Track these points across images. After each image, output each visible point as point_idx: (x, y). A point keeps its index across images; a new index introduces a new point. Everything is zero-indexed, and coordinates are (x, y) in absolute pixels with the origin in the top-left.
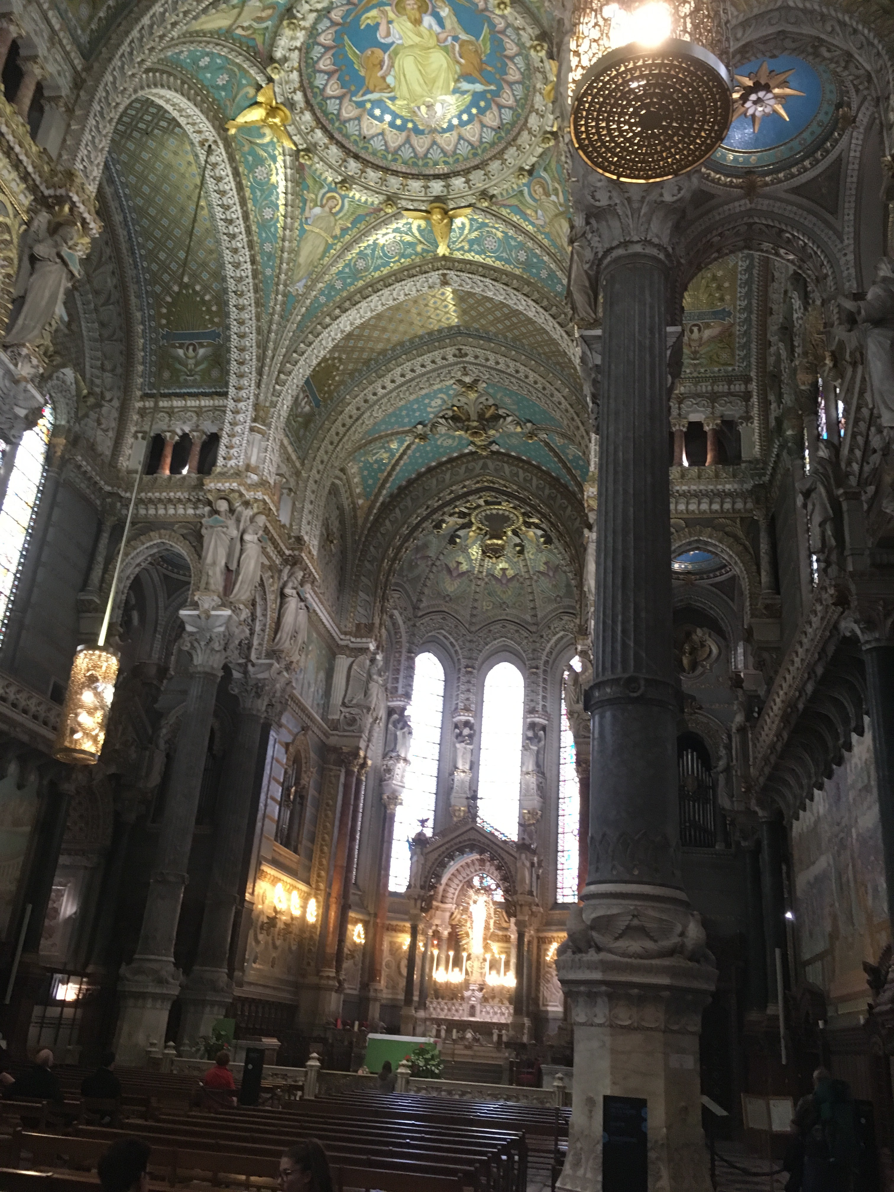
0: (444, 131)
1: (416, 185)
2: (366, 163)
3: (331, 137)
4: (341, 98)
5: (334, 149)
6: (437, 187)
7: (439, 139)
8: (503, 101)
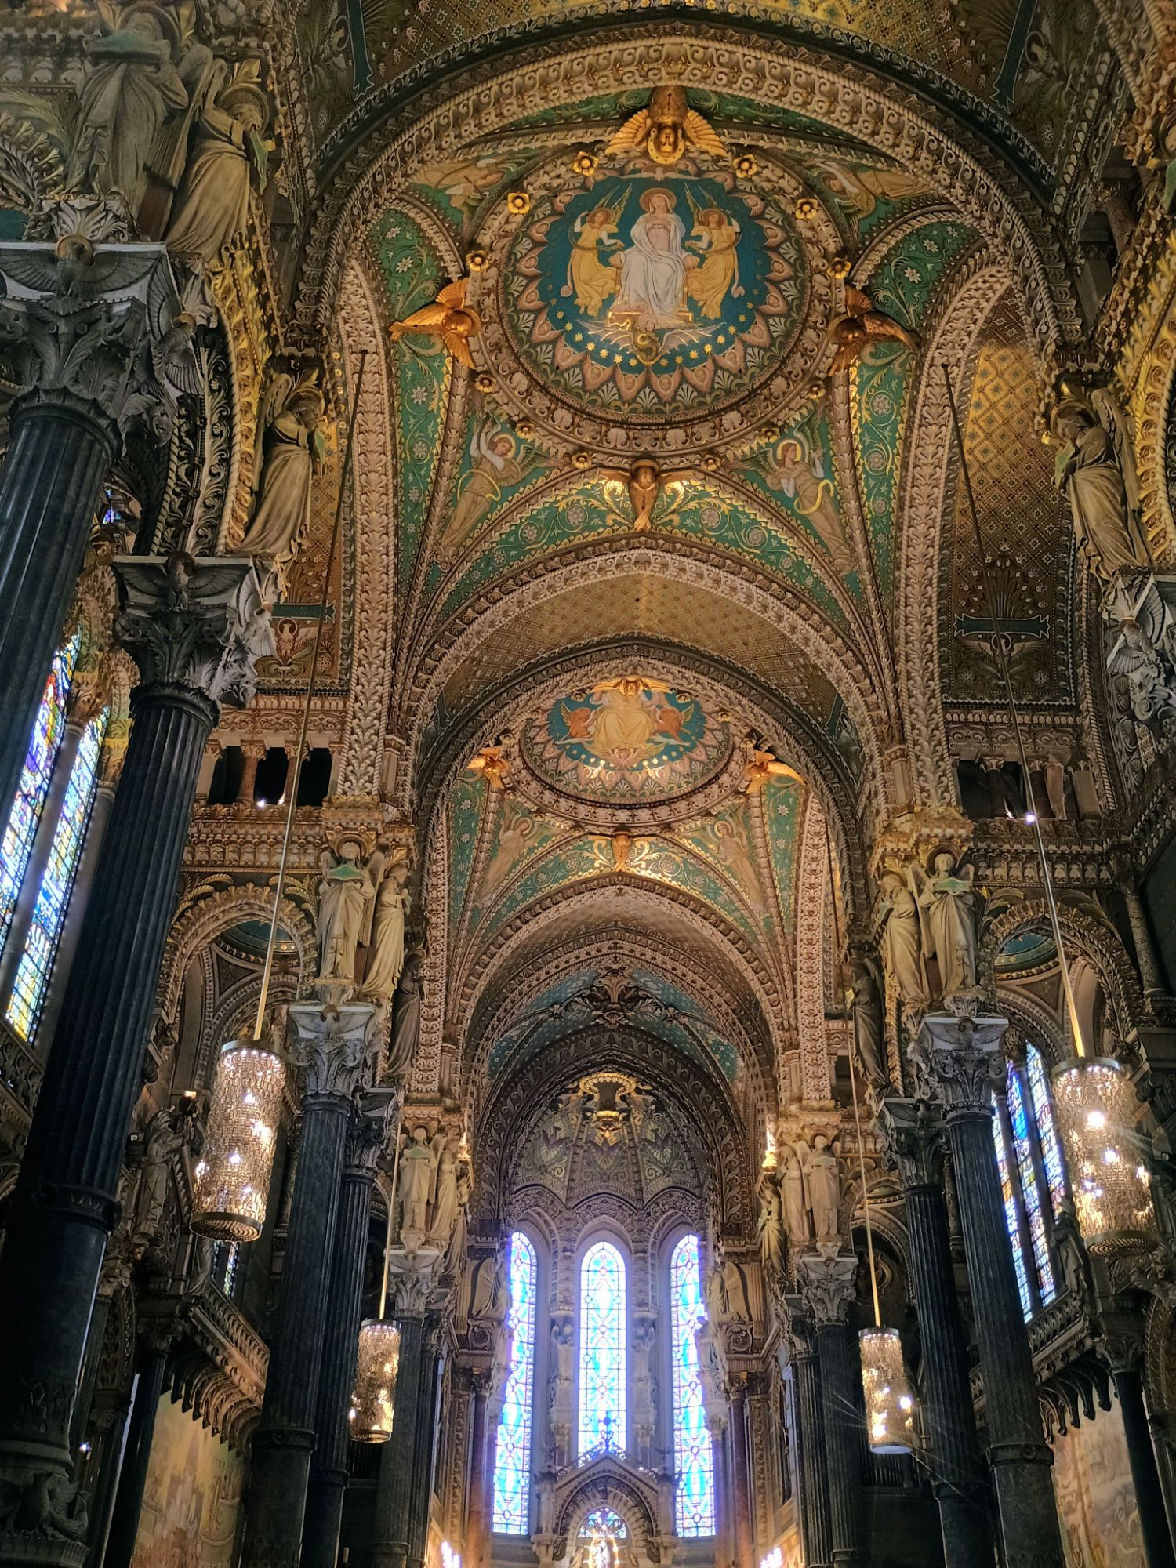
0: (634, 769)
1: (602, 813)
2: (561, 794)
3: (533, 774)
4: (545, 743)
5: (534, 784)
6: (623, 816)
7: (628, 775)
8: (694, 756)
